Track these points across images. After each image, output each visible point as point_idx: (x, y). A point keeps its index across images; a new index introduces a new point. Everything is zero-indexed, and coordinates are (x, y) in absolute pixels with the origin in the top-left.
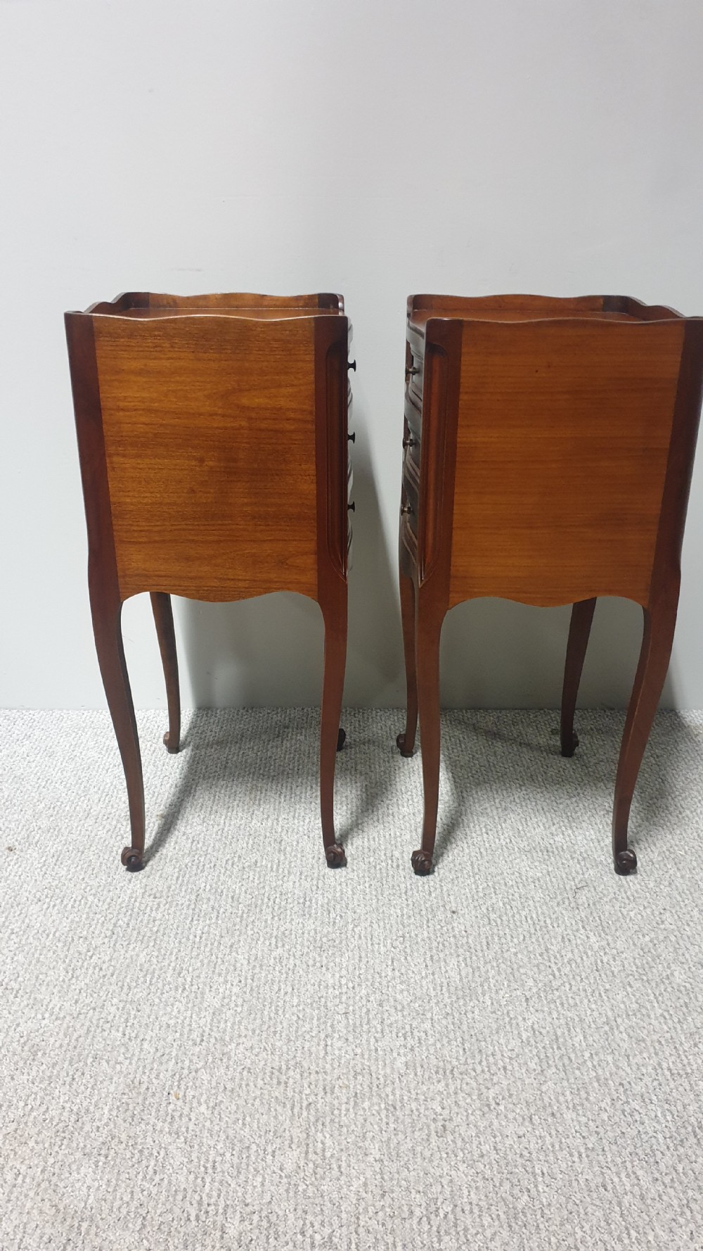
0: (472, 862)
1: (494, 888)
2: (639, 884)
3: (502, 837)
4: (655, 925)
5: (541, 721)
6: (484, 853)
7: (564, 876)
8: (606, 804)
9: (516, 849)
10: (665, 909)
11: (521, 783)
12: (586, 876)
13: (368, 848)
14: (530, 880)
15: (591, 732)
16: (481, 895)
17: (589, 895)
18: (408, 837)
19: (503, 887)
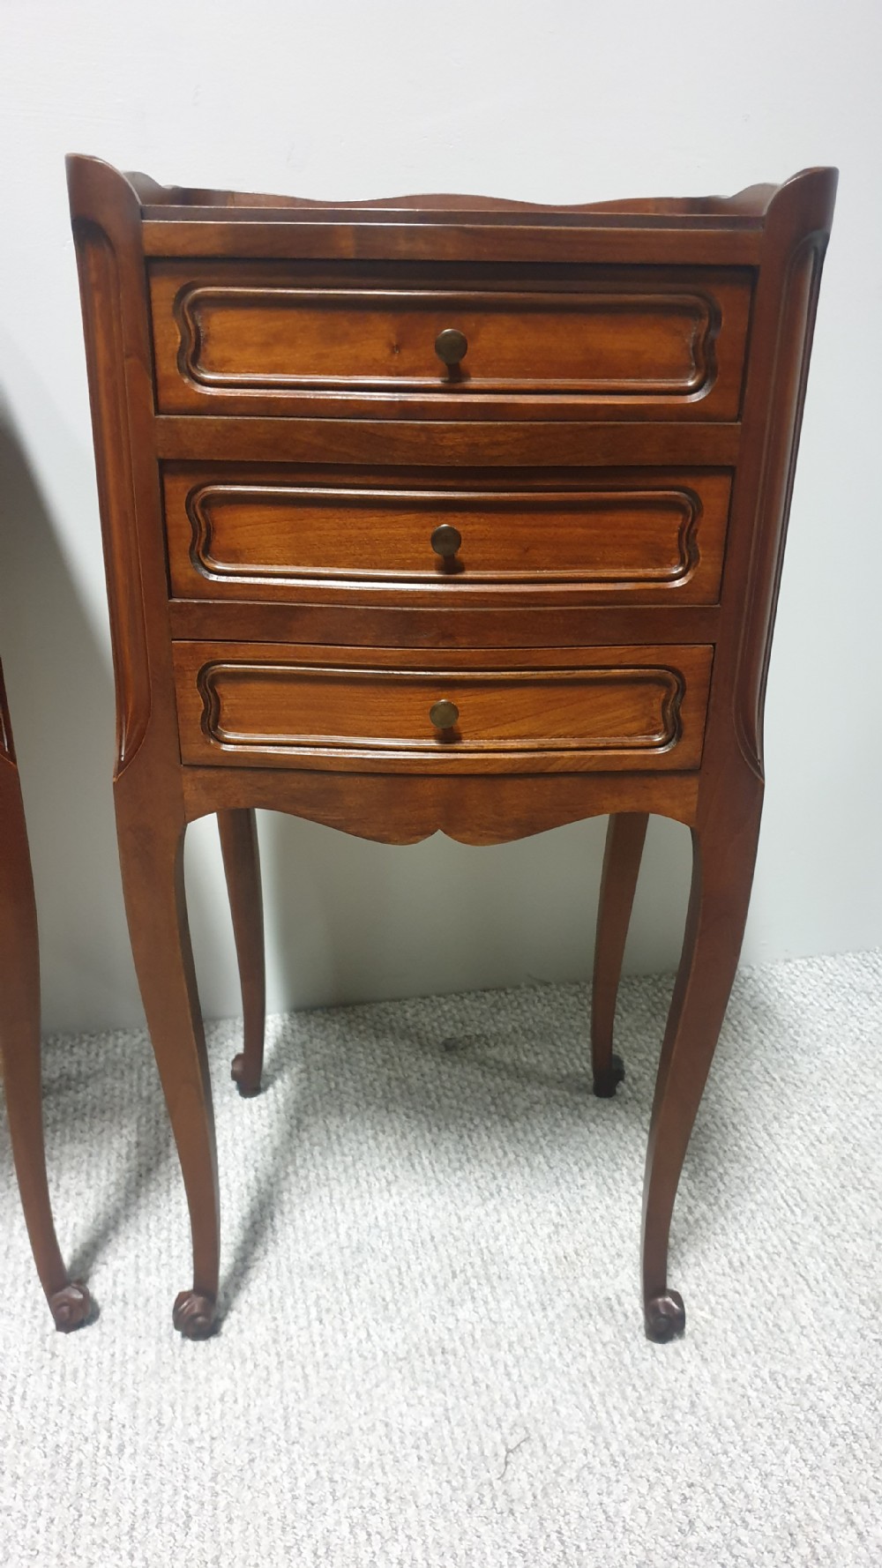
0: (285, 1409)
1: (331, 1480)
2: (632, 1414)
3: (350, 1327)
4: (678, 1537)
5: (426, 1020)
6: (313, 1379)
7: (479, 1417)
8: (551, 1207)
9: (380, 1354)
10: (691, 1485)
11: (391, 1178)
12: (524, 1410)
13: (60, 1403)
14: (410, 1441)
15: (514, 1036)
16: (302, 1506)
17: (533, 1468)
18: (151, 1357)
19: (351, 1476)
